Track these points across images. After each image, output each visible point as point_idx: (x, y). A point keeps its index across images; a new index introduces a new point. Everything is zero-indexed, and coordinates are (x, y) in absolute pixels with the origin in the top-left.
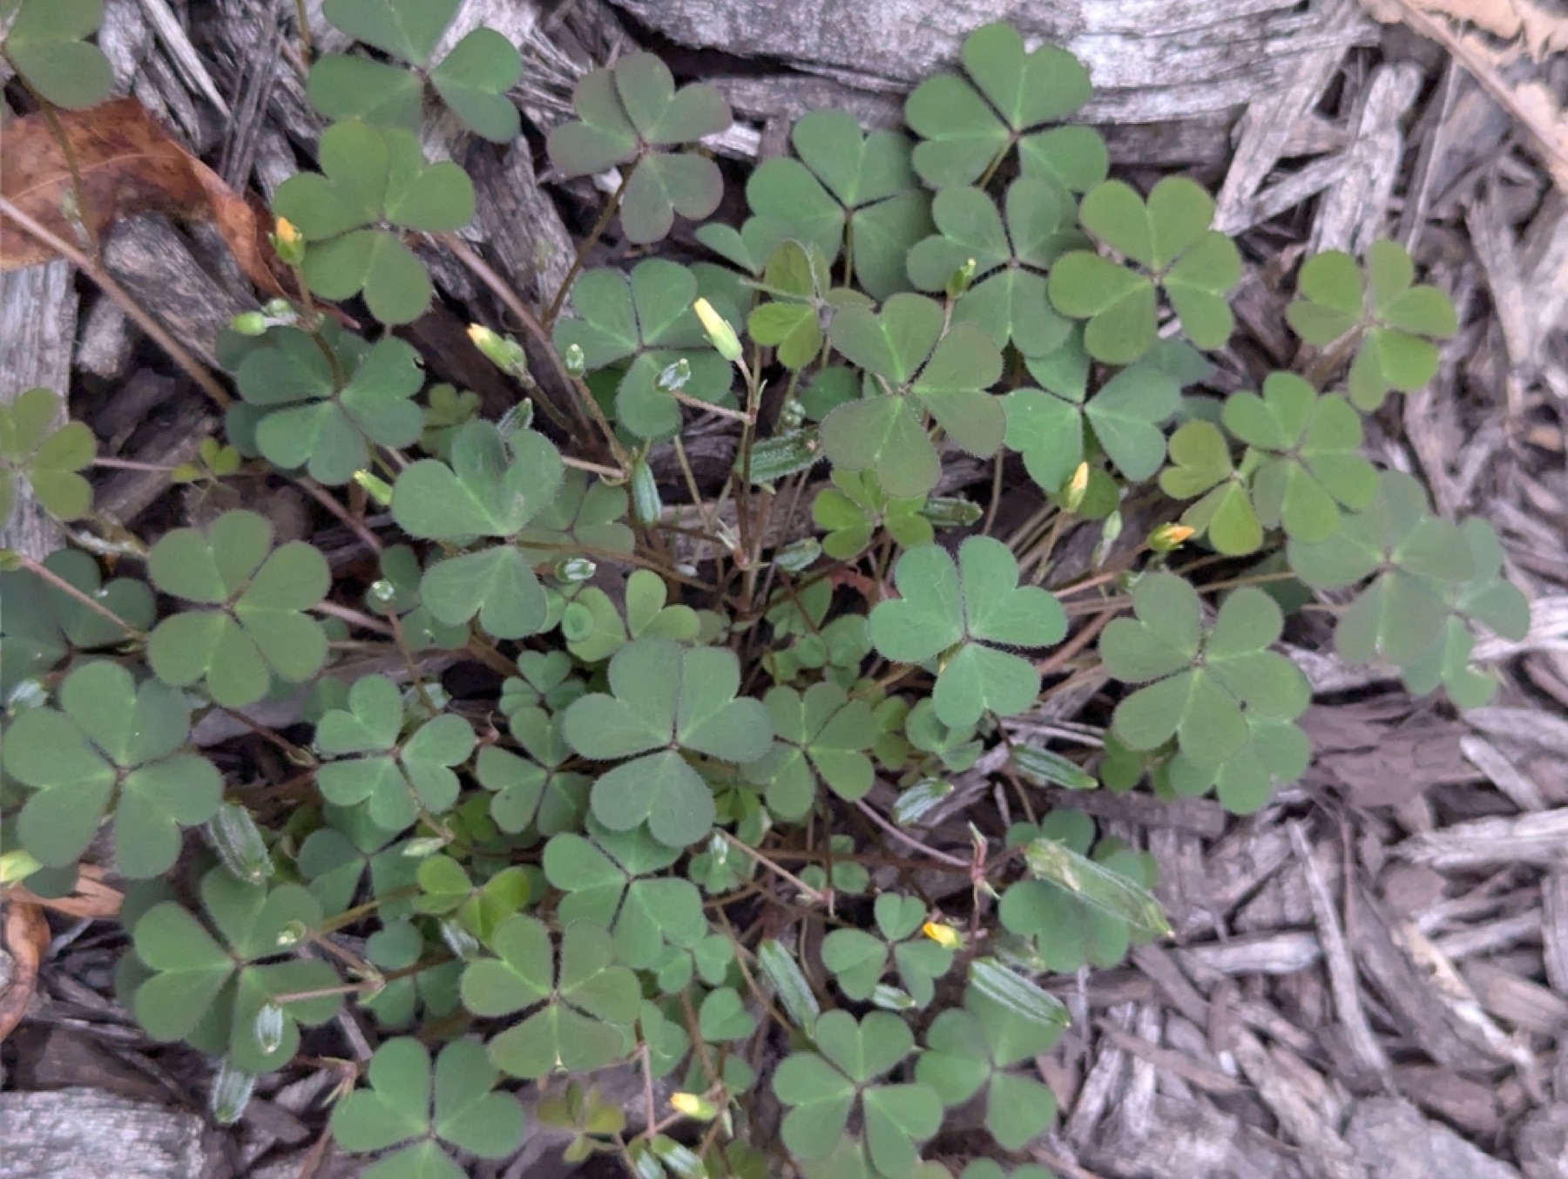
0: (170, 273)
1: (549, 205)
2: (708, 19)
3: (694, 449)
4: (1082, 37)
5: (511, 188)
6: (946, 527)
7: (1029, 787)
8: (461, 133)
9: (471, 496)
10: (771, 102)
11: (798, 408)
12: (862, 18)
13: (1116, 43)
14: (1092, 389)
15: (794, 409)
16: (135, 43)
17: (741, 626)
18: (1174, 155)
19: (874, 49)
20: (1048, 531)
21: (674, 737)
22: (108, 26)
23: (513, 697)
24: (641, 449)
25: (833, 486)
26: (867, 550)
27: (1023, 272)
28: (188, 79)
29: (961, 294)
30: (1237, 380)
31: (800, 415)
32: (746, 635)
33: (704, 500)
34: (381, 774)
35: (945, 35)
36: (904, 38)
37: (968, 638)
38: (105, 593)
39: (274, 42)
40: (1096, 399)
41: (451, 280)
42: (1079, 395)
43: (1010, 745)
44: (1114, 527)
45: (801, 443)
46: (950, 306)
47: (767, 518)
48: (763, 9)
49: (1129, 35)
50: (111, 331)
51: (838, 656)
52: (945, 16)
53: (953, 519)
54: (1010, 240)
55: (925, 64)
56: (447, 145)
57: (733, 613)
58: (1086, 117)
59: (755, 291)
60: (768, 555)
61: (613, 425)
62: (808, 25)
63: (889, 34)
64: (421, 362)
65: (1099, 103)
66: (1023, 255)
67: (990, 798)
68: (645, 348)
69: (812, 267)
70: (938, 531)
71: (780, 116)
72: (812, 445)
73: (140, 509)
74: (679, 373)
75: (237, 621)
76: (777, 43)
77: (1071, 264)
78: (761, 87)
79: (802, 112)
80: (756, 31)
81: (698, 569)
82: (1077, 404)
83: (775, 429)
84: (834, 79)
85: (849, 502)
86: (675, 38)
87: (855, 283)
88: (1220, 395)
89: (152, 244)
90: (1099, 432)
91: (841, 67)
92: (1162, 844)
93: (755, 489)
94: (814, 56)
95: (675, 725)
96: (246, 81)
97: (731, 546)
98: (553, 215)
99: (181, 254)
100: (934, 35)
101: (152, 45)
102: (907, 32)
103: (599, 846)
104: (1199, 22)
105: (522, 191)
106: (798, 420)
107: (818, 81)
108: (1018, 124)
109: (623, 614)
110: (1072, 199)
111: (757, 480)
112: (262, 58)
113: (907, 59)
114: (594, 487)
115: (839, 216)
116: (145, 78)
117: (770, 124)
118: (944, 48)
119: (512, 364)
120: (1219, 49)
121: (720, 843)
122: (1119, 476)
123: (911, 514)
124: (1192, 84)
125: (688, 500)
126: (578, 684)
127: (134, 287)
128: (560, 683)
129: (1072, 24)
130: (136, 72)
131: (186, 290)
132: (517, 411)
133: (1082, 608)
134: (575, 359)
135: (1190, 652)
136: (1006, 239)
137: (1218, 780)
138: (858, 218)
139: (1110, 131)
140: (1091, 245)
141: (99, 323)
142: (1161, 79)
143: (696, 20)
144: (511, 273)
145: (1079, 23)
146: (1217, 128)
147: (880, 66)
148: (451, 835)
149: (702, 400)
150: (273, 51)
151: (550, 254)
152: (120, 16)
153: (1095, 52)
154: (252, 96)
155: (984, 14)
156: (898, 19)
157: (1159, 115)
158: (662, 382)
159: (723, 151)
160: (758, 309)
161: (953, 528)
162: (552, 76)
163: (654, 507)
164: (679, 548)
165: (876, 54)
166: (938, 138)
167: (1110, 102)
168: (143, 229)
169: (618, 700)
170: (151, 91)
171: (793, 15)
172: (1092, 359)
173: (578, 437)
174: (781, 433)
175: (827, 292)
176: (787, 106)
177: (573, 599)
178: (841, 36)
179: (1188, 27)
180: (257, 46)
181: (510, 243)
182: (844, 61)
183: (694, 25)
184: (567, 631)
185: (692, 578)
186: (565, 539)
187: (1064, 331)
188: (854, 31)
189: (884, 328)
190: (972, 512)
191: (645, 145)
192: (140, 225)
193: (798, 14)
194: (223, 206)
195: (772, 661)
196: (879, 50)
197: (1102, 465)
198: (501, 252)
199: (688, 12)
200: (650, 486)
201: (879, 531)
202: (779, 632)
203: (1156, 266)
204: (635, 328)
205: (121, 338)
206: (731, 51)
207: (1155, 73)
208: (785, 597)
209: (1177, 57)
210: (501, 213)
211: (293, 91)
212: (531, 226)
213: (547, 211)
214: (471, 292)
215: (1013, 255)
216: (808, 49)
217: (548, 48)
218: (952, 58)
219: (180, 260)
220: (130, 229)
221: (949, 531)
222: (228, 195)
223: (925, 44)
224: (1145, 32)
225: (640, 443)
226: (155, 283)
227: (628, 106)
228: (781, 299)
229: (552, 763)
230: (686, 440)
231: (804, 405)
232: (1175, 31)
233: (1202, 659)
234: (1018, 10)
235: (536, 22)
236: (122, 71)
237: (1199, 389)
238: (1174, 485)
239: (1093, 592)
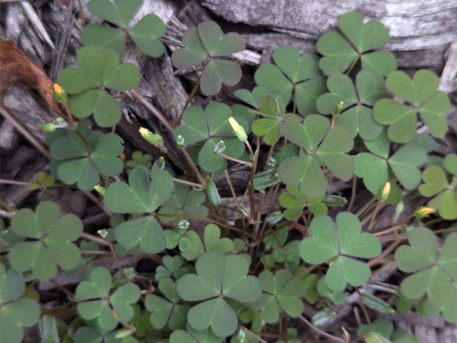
0: (28, 108)
1: (179, 83)
2: (240, 11)
3: (234, 176)
4: (386, 18)
5: (164, 77)
6: (333, 207)
7: (367, 308)
8: (143, 55)
9: (137, 196)
10: (265, 43)
11: (273, 160)
12: (299, 10)
13: (399, 20)
14: (392, 153)
15: (272, 161)
16: (20, 22)
17: (253, 245)
18: (422, 63)
19: (304, 23)
20: (374, 208)
21: (222, 292)
22: (10, 16)
23: (160, 273)
24: (210, 176)
25: (287, 191)
26: (302, 215)
27: (363, 107)
28: (40, 36)
29: (337, 116)
30: (448, 150)
31: (274, 163)
32: (255, 248)
33: (237, 195)
34: (102, 307)
35: (332, 17)
36: (316, 18)
37: (340, 254)
38: (6, 231)
39: (71, 20)
40: (393, 157)
41: (140, 111)
42: (386, 155)
43: (359, 293)
44: (400, 208)
45: (273, 174)
46: (333, 120)
47: (263, 203)
48: (261, 7)
49: (405, 16)
50: (9, 131)
51: (290, 258)
52: (332, 9)
53: (335, 204)
54: (357, 94)
55: (324, 28)
56: (137, 59)
57: (250, 240)
58: (388, 48)
59: (257, 115)
60: (263, 217)
61: (198, 167)
62: (278, 13)
63: (310, 17)
64: (123, 143)
65: (393, 43)
66: (363, 100)
67: (352, 313)
68: (210, 137)
69: (278, 105)
70: (329, 208)
71: (268, 48)
72: (277, 175)
73: (22, 199)
74: (221, 146)
75: (45, 245)
76: (267, 20)
77: (381, 104)
78: (261, 38)
79: (277, 47)
80: (259, 16)
81: (236, 223)
82: (385, 159)
83: (265, 168)
84: (289, 34)
85: (294, 197)
86: (227, 19)
87: (297, 112)
88: (442, 155)
89: (21, 97)
90: (395, 170)
91: (292, 30)
92: (421, 331)
93: (257, 192)
94: (281, 25)
95: (222, 286)
96: (60, 35)
97: (246, 214)
98: (181, 87)
99: (32, 101)
100: (328, 17)
101: (28, 23)
102: (317, 16)
103: (192, 335)
104: (431, 11)
105: (168, 77)
106: (273, 165)
107: (283, 35)
108: (361, 50)
109: (203, 241)
110: (382, 79)
111: (258, 188)
112: (66, 26)
113: (317, 27)
114: (192, 191)
115: (290, 86)
116: (25, 36)
117: (264, 52)
118: (332, 22)
119: (157, 143)
120: (439, 22)
121: (242, 333)
122: (402, 187)
123: (319, 202)
124: (429, 35)
125: (231, 196)
126: (185, 269)
127: (15, 113)
128: (180, 268)
129: (382, 12)
130: (21, 33)
131: (35, 115)
132: (158, 162)
133: (387, 239)
134: (180, 141)
135: (432, 259)
136: (356, 94)
137: (443, 309)
138: (298, 87)
139: (398, 53)
140: (390, 96)
141: (4, 128)
142: (417, 33)
143: (235, 11)
144: (164, 108)
145: (384, 12)
146: (439, 53)
147: (307, 29)
148: (135, 329)
149: (232, 157)
150: (71, 24)
151: (176, 101)
152: (15, 12)
153: (391, 23)
154: (63, 41)
155: (348, 8)
156: (313, 11)
157: (416, 47)
158: (215, 150)
159: (246, 62)
160: (255, 122)
161: (336, 207)
162: (179, 33)
163: (217, 199)
164: (229, 214)
165: (305, 24)
166: (330, 56)
167: (398, 42)
168: (17, 92)
169: (199, 277)
170: (27, 40)
171: (273, 10)
172: (391, 141)
173: (187, 171)
174: (267, 170)
175: (284, 115)
176: (271, 45)
177: (184, 235)
178: (292, 18)
179: (427, 13)
180: (64, 22)
181: (163, 97)
182: (293, 27)
183: (234, 14)
184: (181, 248)
185: (233, 226)
186: (181, 212)
187: (380, 130)
188: (297, 16)
189: (304, 128)
190: (343, 202)
191: (210, 57)
192: (16, 90)
193: (275, 9)
194: (41, 81)
195: (264, 259)
196: (306, 23)
197: (395, 183)
198: (159, 101)
199: (232, 8)
200: (215, 191)
201: (306, 208)
202: (267, 247)
203: (416, 104)
204: (207, 129)
205: (12, 134)
206: (249, 24)
207: (414, 31)
208: (270, 234)
209: (423, 25)
210: (160, 86)
211: (78, 39)
212: (172, 91)
213: (178, 85)
214: (148, 116)
215: (359, 100)
216: (279, 23)
217: (177, 22)
218: (336, 26)
219: (32, 104)
220: (12, 92)
221: (334, 208)
222: (44, 77)
223: (324, 20)
224: (410, 15)
225: (210, 174)
226: (22, 112)
227: (203, 41)
228: (267, 118)
229: (174, 301)
230: (231, 173)
231: (276, 159)
232: (422, 15)
233: (437, 262)
234: (360, 7)
235: (174, 13)
236: (15, 33)
237: (433, 153)
238: (424, 191)
239: (392, 233)
